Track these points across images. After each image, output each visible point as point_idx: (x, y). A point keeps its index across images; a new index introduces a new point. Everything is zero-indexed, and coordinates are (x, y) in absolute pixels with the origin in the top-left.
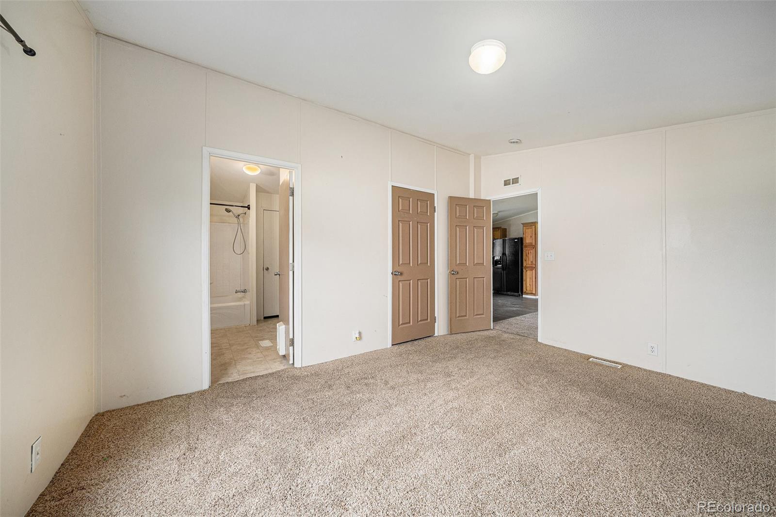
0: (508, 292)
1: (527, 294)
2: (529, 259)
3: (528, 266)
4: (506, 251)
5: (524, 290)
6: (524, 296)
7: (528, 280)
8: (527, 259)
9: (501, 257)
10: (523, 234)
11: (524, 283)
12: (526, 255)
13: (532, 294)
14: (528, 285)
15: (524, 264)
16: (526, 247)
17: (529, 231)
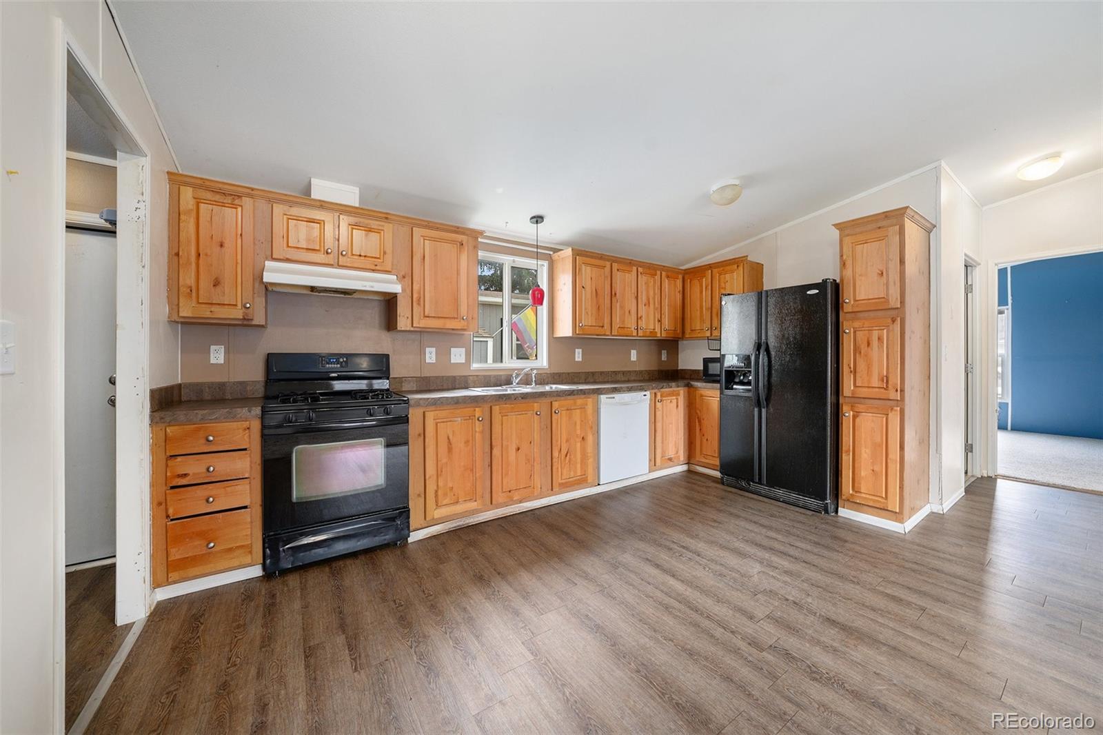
0: (781, 486)
1: (858, 506)
2: (869, 367)
3: (863, 392)
4: (770, 333)
5: (847, 488)
6: (843, 512)
7: (865, 453)
8: (861, 366)
9: (747, 358)
10: (843, 264)
11: (846, 460)
12: (857, 350)
13: (883, 510)
14: (864, 473)
15: (848, 387)
16: (853, 320)
17: (869, 257)
